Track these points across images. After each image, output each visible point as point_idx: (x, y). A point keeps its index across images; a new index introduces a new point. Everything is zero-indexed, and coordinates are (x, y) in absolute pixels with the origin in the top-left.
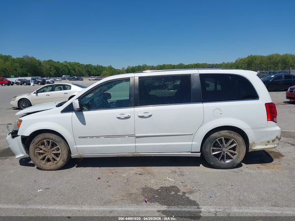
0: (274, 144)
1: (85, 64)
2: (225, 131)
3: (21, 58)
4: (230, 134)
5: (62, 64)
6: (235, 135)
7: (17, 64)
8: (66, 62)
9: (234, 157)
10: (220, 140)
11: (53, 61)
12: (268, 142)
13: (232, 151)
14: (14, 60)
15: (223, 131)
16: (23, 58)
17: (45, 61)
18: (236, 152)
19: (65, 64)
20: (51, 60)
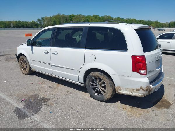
0: (139, 93)
1: (140, 20)
2: (98, 73)
3: (103, 17)
4: (101, 75)
5: (125, 20)
6: (104, 77)
7: (101, 20)
8: (128, 19)
9: (104, 94)
10: (96, 78)
11: (120, 18)
12: (133, 90)
13: (103, 89)
14: (100, 17)
15: (96, 72)
16: (104, 17)
17: (115, 18)
18: (105, 91)
19: (127, 20)
20: (119, 17)
